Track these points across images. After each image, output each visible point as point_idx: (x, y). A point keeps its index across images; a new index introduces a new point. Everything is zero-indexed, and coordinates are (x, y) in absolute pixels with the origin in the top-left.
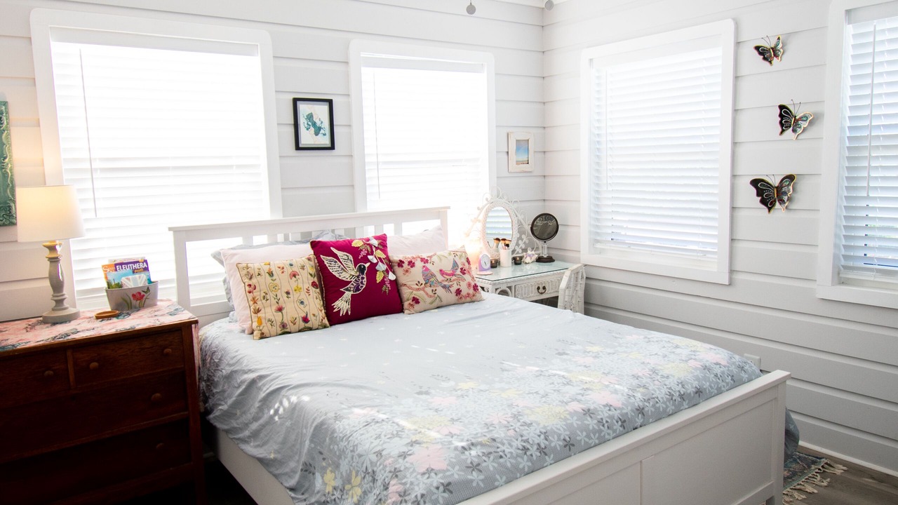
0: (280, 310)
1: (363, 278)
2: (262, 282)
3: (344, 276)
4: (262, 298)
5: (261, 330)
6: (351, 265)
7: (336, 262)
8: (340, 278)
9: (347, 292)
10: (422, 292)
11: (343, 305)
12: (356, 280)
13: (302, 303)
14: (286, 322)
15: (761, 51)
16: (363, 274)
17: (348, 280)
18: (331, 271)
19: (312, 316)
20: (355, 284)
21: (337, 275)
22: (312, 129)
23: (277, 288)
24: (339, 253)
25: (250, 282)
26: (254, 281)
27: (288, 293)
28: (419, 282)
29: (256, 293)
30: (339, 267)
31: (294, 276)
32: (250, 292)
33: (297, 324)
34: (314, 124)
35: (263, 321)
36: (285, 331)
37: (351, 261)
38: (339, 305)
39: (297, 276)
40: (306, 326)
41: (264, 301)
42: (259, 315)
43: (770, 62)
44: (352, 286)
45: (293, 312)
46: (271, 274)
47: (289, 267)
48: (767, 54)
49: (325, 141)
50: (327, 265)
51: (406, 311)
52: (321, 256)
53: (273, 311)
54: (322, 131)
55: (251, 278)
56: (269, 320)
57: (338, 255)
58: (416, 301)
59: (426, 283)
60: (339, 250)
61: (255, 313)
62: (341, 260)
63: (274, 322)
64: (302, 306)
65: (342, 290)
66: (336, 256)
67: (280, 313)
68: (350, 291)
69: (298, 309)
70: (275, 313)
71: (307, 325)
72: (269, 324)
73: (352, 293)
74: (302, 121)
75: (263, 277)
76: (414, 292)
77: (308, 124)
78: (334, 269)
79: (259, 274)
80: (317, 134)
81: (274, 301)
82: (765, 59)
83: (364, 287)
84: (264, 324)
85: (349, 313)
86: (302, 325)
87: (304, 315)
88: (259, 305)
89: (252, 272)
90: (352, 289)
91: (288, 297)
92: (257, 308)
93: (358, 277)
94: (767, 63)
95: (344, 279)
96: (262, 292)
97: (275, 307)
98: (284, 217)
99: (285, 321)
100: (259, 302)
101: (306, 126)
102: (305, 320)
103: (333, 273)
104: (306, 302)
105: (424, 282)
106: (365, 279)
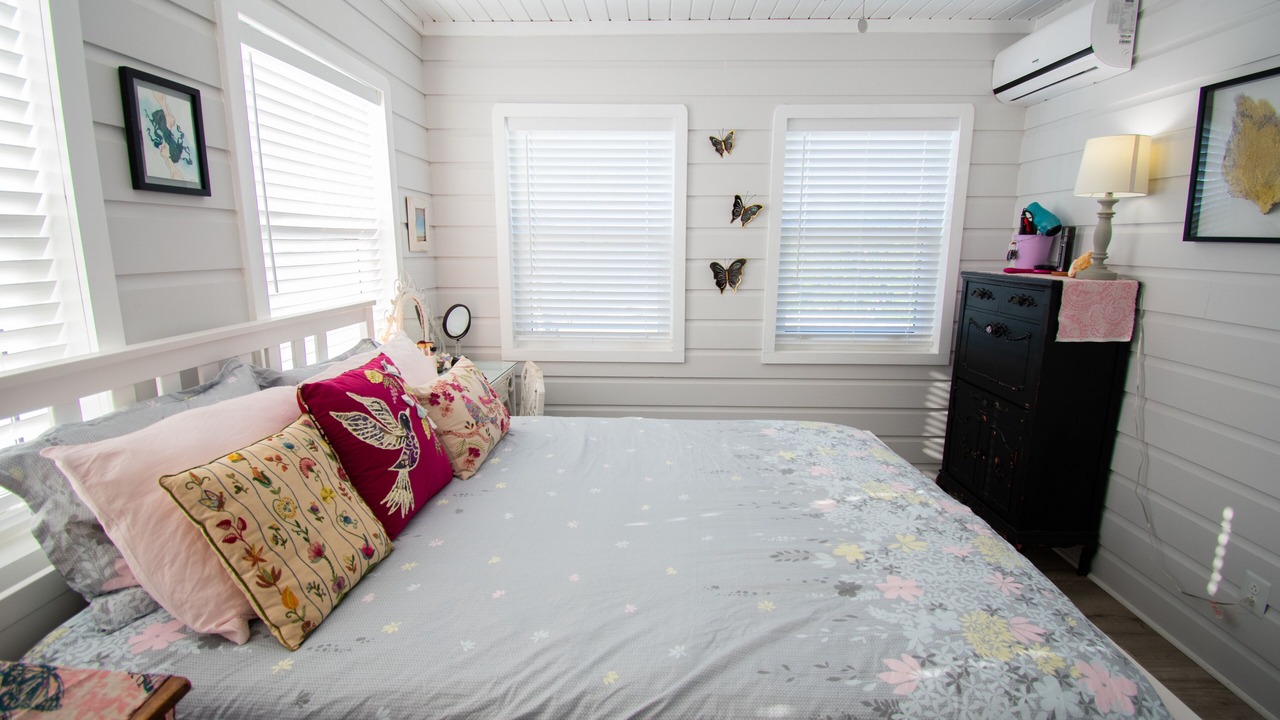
0: (319, 553)
1: (413, 437)
2: (253, 504)
3: (389, 442)
4: (271, 544)
5: (301, 619)
6: (390, 418)
7: (365, 419)
8: (383, 447)
9: (401, 471)
10: (477, 437)
11: (400, 496)
12: (407, 445)
13: (347, 520)
14: (342, 574)
15: (715, 142)
16: (410, 431)
17: (397, 447)
18: (361, 438)
19: (374, 538)
20: (408, 452)
21: (376, 444)
22: (166, 147)
23: (290, 507)
24: (366, 401)
25: (224, 516)
26: (232, 510)
27: (314, 510)
28: (468, 423)
29: (251, 537)
30: (375, 426)
31: (309, 468)
32: (231, 540)
33: (358, 567)
34: (169, 136)
35: (299, 595)
36: (344, 592)
37: (387, 411)
38: (396, 499)
39: (314, 468)
40: (371, 562)
41: (279, 548)
42: (282, 584)
43: (721, 154)
44: (406, 457)
45: (342, 548)
46: (263, 479)
47: (289, 453)
48: (722, 146)
49: (190, 176)
50: (350, 429)
51: (465, 474)
52: (332, 414)
53: (308, 561)
54: (184, 154)
55: (221, 505)
56: (312, 587)
57: (365, 404)
58: (474, 452)
59: (477, 423)
60: (363, 394)
61: (268, 585)
62: (373, 413)
63: (322, 586)
64: (350, 527)
65: (391, 469)
66: (361, 408)
67: (323, 560)
68: (405, 467)
69: (348, 536)
70: (313, 566)
71: (373, 561)
72: (312, 595)
73: (408, 469)
74: (145, 124)
75: (251, 491)
76: (468, 440)
77: (156, 133)
78: (365, 432)
79: (239, 489)
80: (175, 158)
81: (299, 539)
82: (717, 150)
83: (419, 452)
84: (302, 601)
85: (413, 506)
86: (363, 564)
87: (361, 544)
88: (271, 561)
89: (216, 489)
90: (407, 462)
91: (319, 519)
92: (269, 569)
93: (407, 437)
94: (718, 155)
95: (390, 448)
96: (265, 529)
97: (305, 554)
98: (128, 343)
99: (340, 573)
100: (268, 556)
101: (154, 137)
102: (368, 552)
103: (367, 441)
104: (353, 517)
105: (474, 422)
106: (416, 440)
